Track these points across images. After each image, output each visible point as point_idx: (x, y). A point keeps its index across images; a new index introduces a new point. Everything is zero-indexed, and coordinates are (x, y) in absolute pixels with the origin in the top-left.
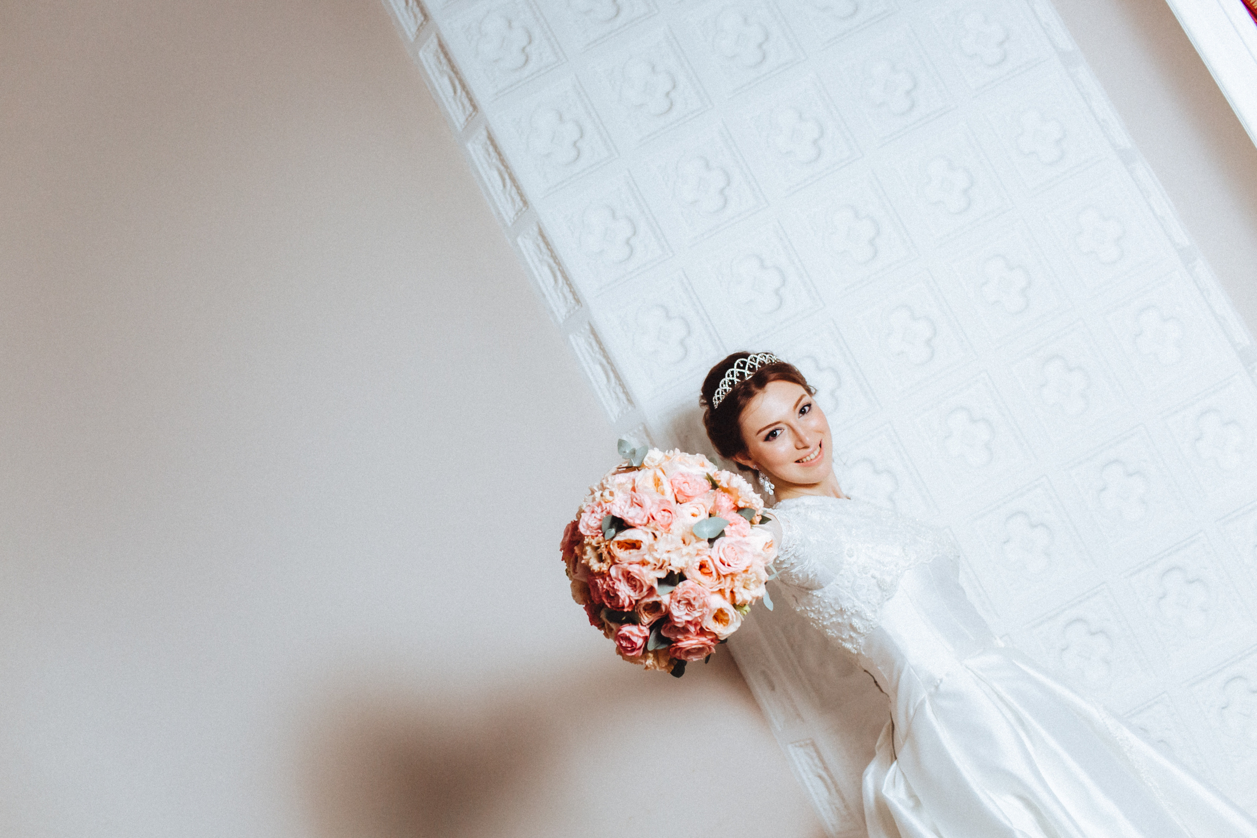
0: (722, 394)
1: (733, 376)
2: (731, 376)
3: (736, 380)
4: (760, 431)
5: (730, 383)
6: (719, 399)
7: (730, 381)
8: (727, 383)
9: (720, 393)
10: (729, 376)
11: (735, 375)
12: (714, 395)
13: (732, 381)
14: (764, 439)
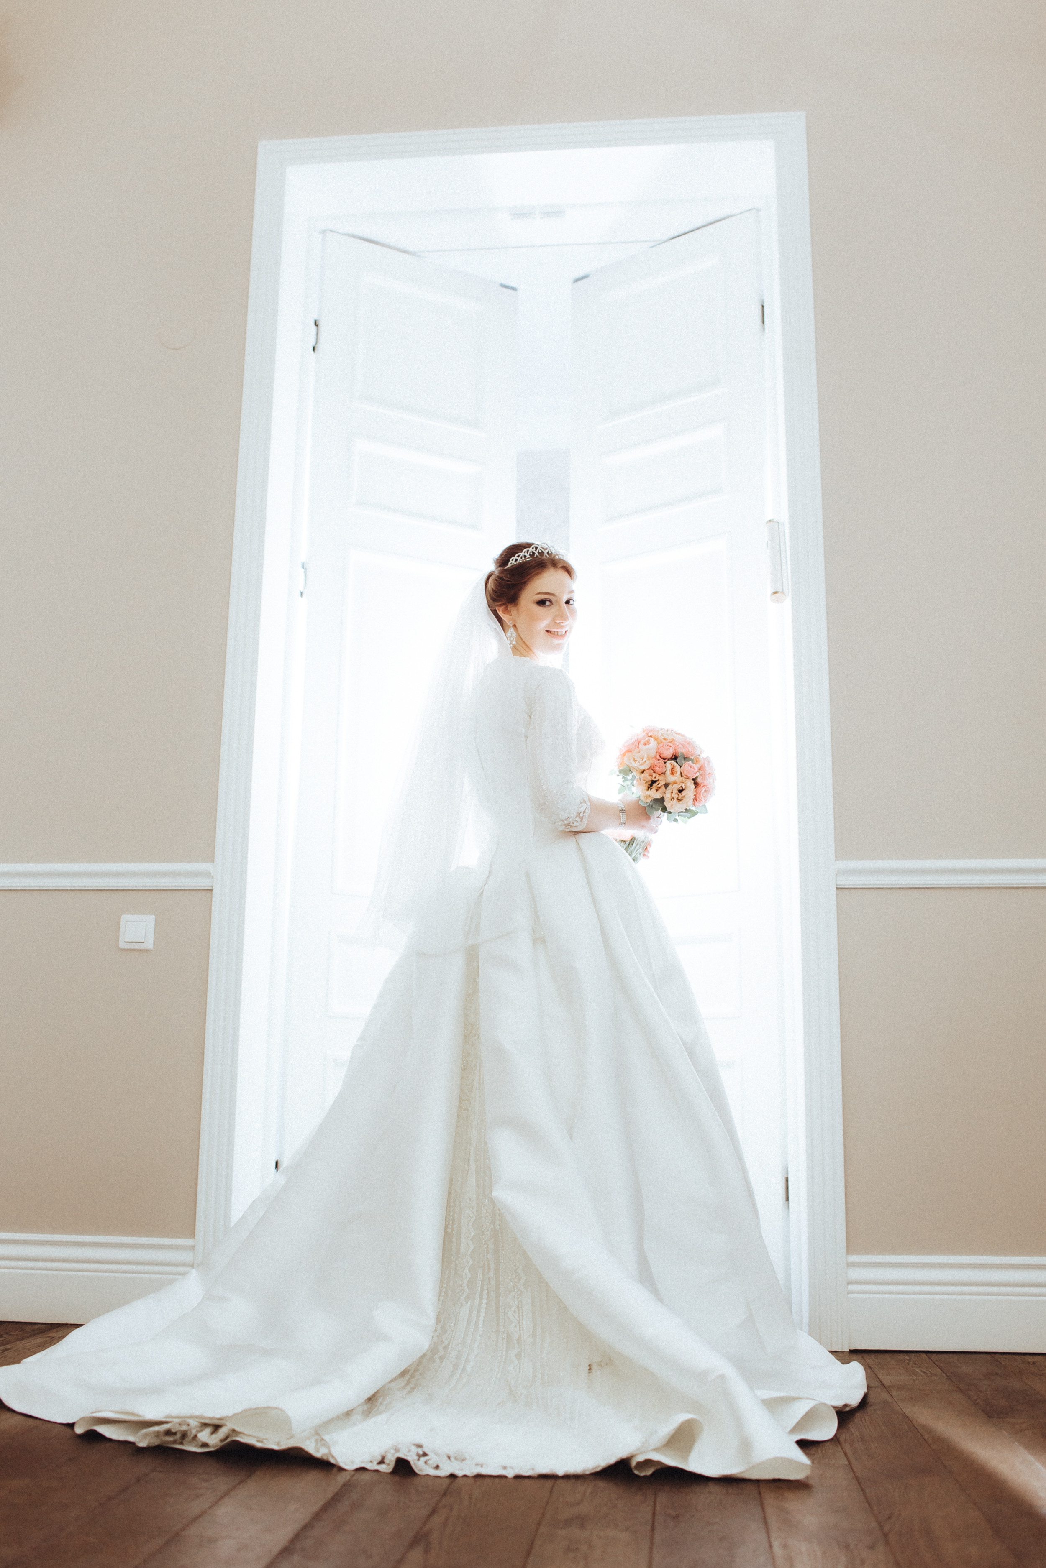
0: (521, 558)
1: (536, 550)
2: (534, 549)
3: (537, 554)
4: (539, 593)
5: (531, 554)
6: (516, 560)
7: (533, 552)
8: (529, 552)
9: (520, 557)
10: (533, 548)
11: (537, 551)
12: (514, 556)
13: (534, 553)
14: (536, 601)
